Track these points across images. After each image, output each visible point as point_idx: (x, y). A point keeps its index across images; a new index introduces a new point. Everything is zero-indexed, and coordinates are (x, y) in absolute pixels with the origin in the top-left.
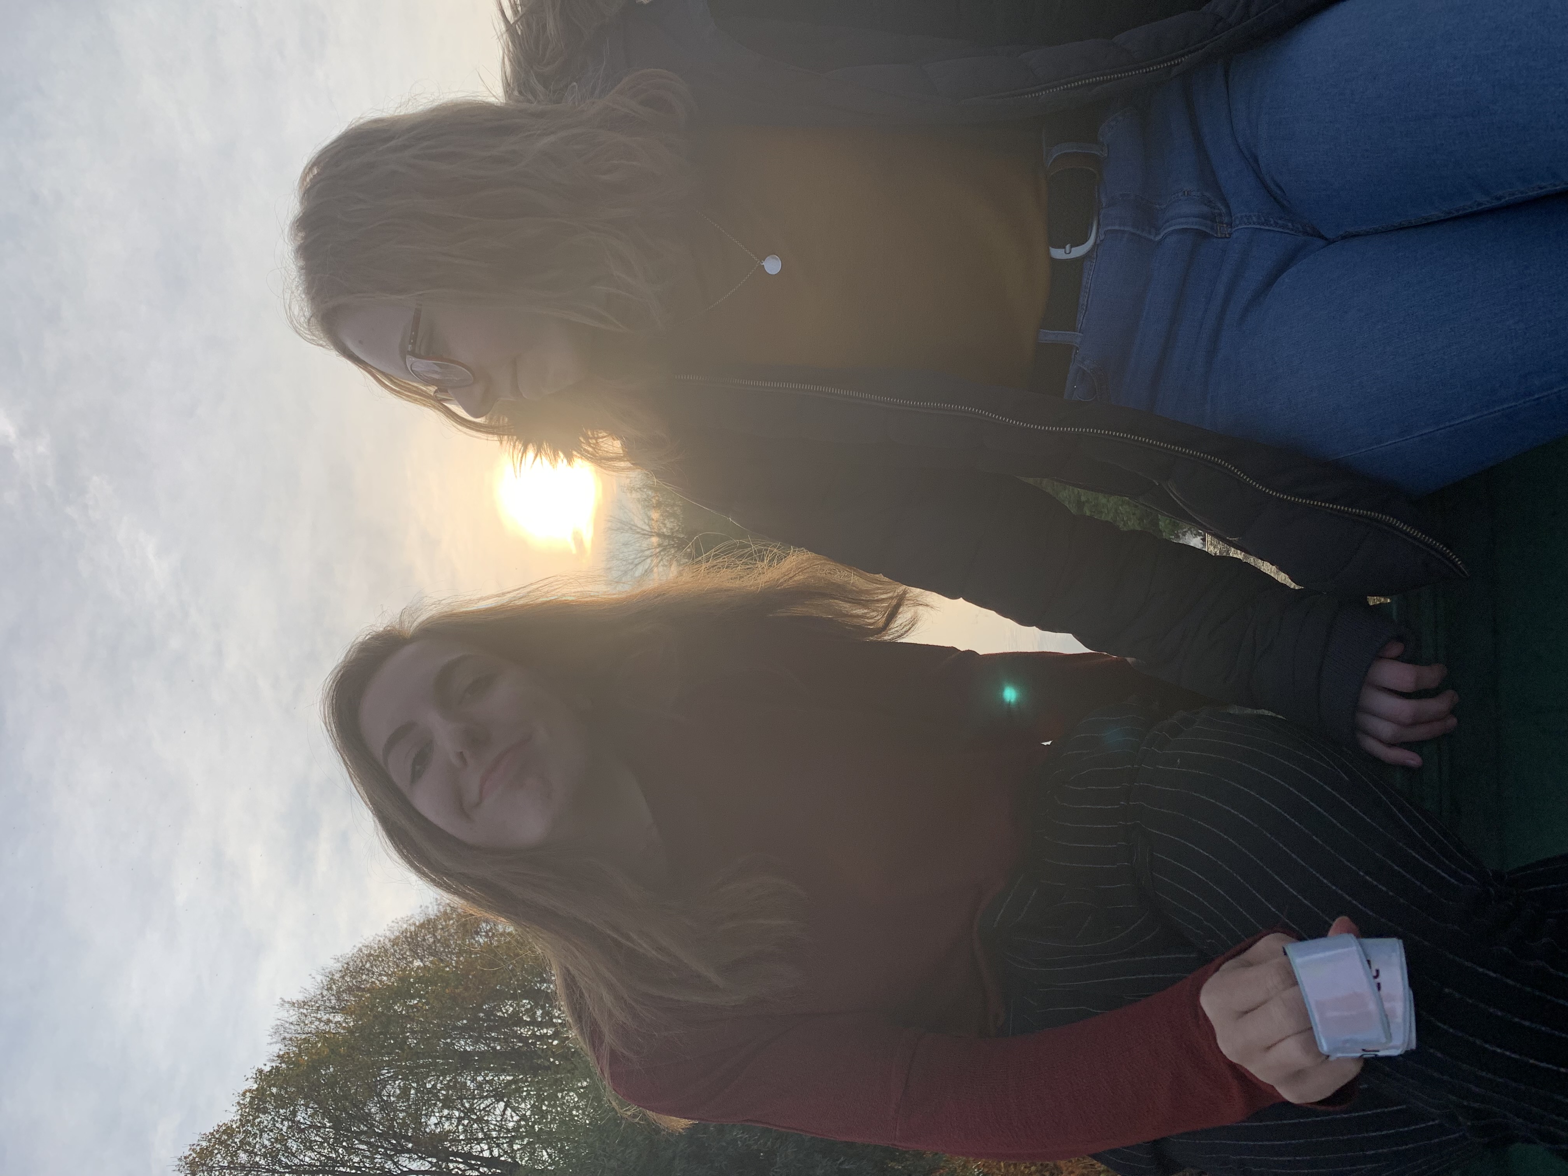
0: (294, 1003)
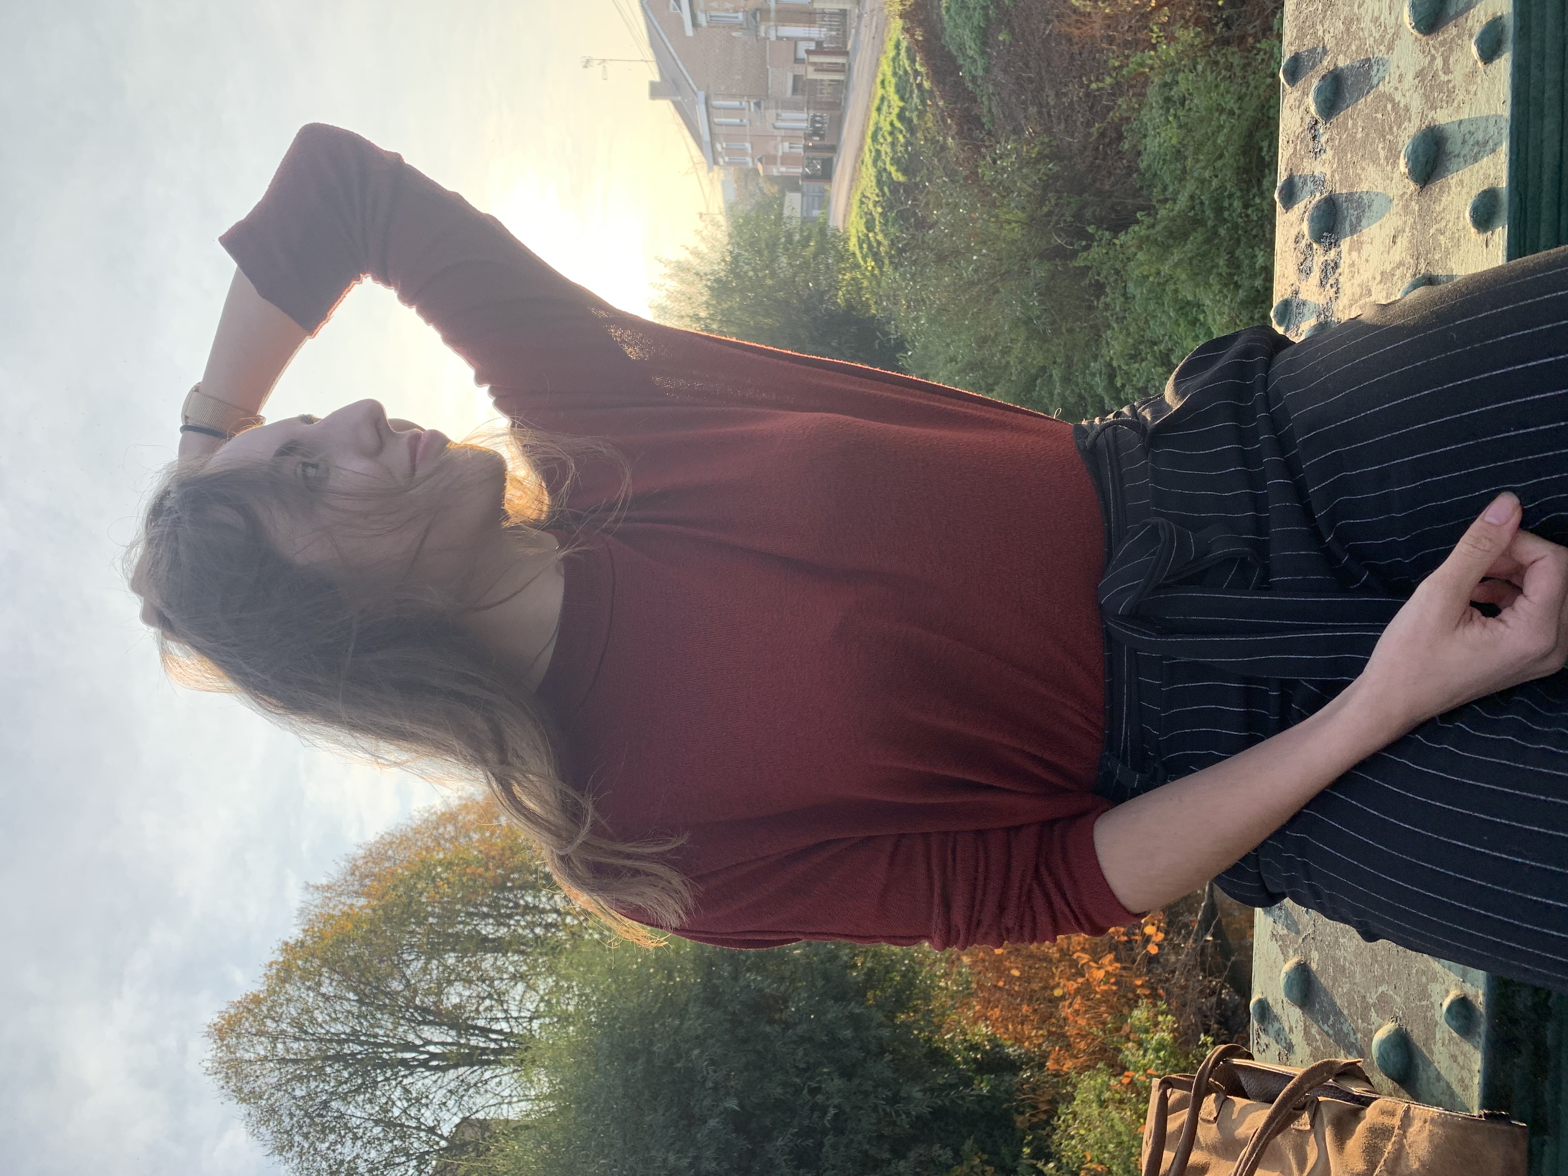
0: (317, 888)
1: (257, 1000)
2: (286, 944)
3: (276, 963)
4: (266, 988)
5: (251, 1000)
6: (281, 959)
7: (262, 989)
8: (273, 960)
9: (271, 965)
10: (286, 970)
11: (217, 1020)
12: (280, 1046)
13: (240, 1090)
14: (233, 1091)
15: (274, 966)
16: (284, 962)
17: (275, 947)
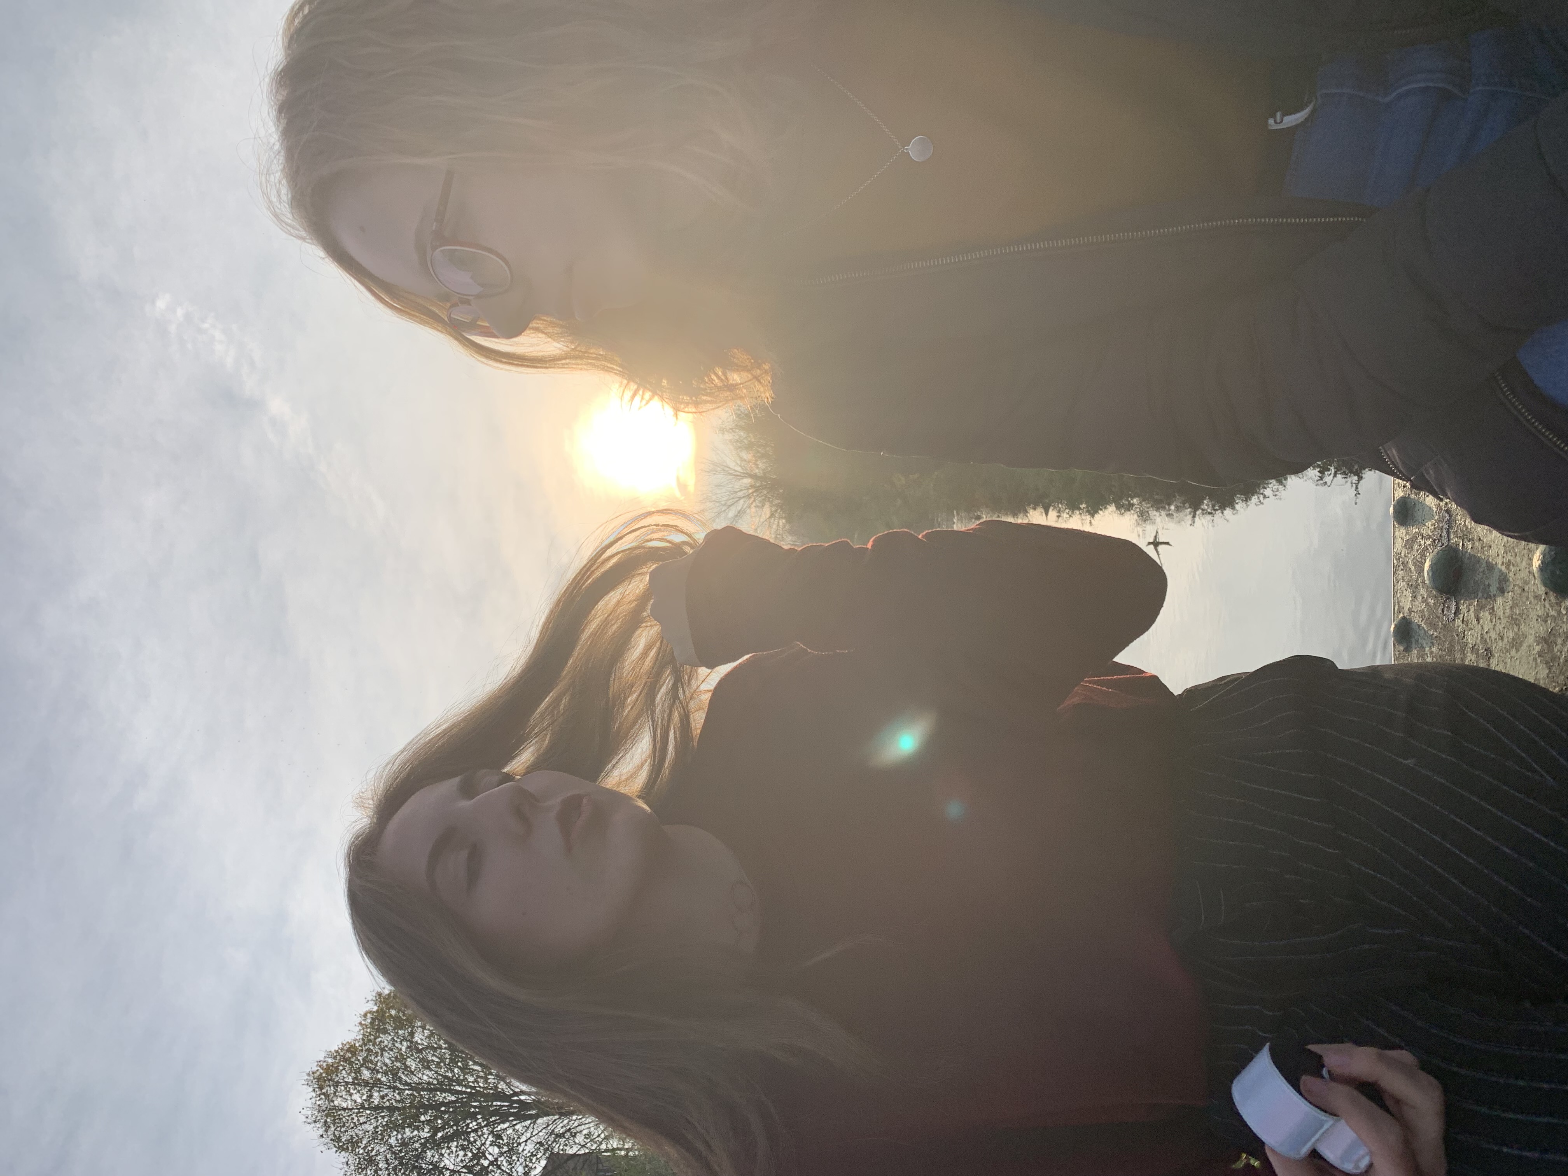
1: (352, 1050)
2: (380, 995)
3: (370, 1012)
4: (361, 1037)
5: (348, 1050)
6: (375, 1008)
7: (358, 1038)
8: (368, 1009)
9: (365, 1015)
10: (380, 1021)
11: (315, 1069)
12: (376, 1094)
13: (339, 1139)
14: (331, 1140)
15: (369, 1015)
16: (377, 1011)
17: (370, 998)
